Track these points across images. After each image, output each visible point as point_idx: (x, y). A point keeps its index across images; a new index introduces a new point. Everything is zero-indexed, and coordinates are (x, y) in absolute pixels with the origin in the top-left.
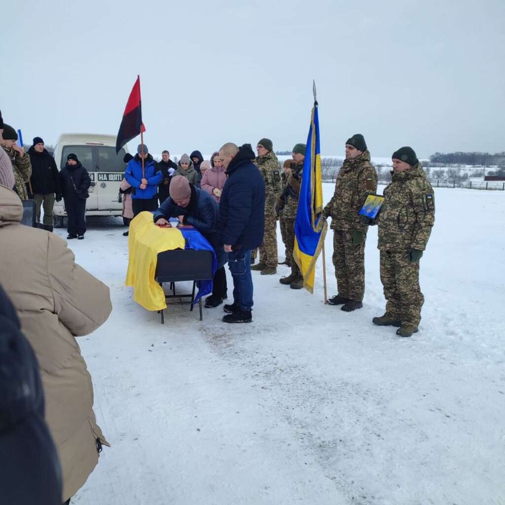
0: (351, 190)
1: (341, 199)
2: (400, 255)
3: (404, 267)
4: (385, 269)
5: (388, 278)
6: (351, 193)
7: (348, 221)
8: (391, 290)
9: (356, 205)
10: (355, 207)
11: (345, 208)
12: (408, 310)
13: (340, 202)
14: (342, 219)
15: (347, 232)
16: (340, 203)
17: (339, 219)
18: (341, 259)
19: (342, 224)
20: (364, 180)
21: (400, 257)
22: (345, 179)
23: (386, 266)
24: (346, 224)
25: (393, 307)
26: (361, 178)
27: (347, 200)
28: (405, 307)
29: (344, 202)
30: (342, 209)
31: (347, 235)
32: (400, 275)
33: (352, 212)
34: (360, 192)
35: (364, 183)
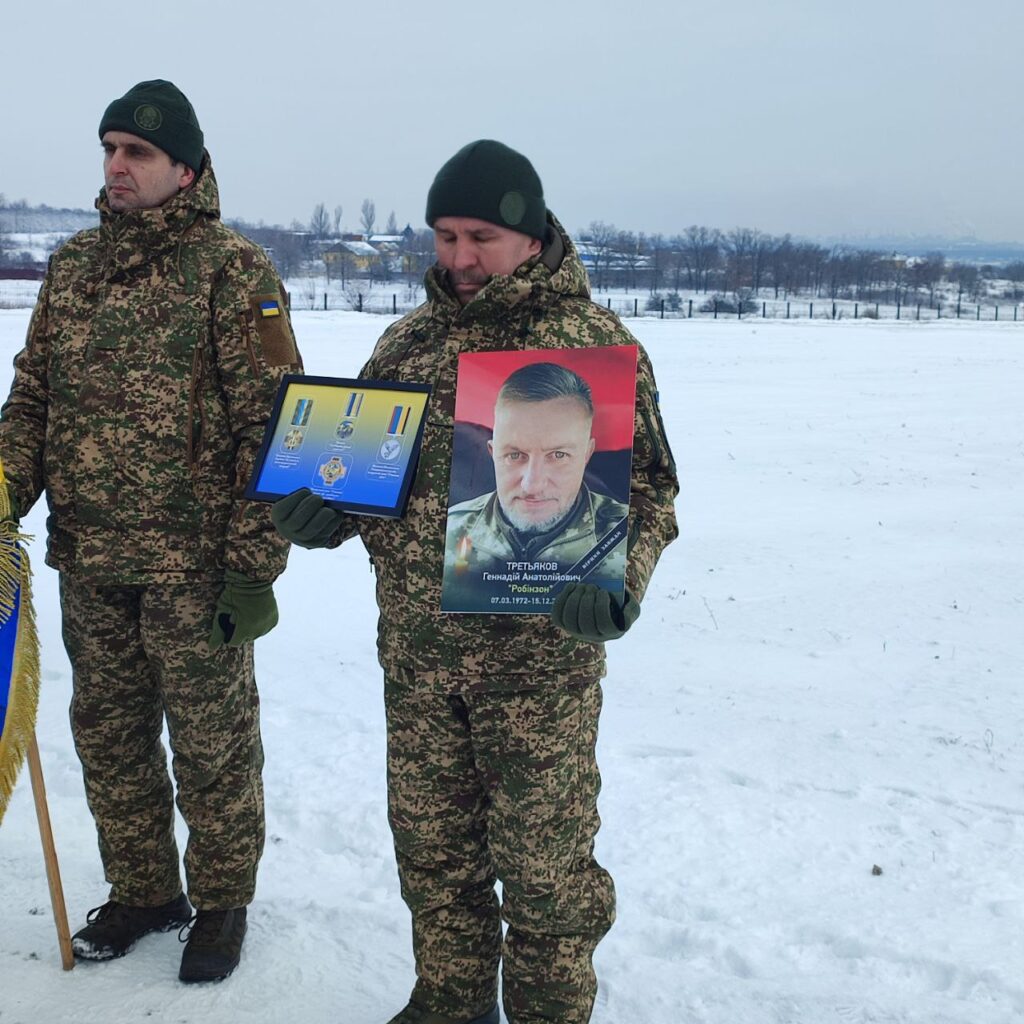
0: (182, 370)
1: (132, 418)
2: (529, 704)
3: (549, 762)
4: (428, 775)
5: (439, 815)
6: (188, 386)
7: (181, 529)
8: (451, 875)
9: (210, 447)
10: (208, 455)
11: (161, 467)
12: (547, 963)
13: (131, 435)
14: (146, 525)
15: (180, 591)
16: (131, 444)
17: (121, 528)
18: (128, 726)
19: (141, 551)
20: (248, 313)
21: (528, 712)
22: (127, 313)
23: (433, 759)
24: (174, 548)
25: (465, 953)
26: (224, 306)
27: (168, 426)
28: (532, 951)
29: (153, 437)
30: (145, 475)
31: (179, 601)
32: (530, 805)
33: (196, 480)
34: (230, 378)
35: (245, 332)
